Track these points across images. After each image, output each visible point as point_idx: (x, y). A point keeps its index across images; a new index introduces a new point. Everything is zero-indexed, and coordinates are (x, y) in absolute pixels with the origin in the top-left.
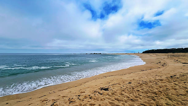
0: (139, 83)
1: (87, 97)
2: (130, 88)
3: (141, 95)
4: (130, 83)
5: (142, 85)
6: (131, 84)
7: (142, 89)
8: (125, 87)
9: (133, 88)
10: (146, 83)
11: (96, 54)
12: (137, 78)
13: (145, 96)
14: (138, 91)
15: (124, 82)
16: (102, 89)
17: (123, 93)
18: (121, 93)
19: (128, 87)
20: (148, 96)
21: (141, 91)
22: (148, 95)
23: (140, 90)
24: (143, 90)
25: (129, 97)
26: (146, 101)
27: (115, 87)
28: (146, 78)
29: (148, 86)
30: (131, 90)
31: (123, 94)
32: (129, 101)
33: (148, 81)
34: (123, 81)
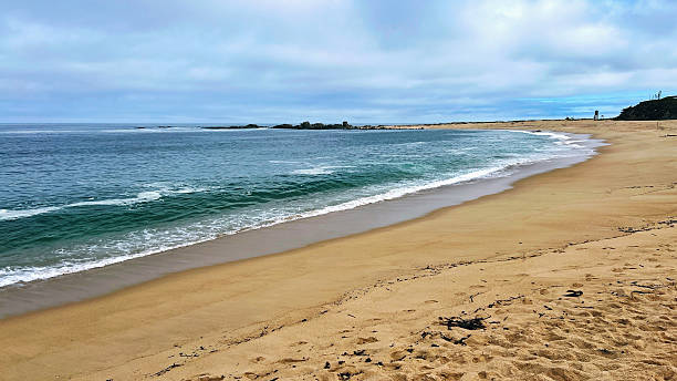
0: (620, 294)
1: (402, 355)
2: (586, 315)
3: (639, 338)
4: (575, 294)
5: (637, 300)
6: (581, 299)
7: (636, 315)
8: (558, 314)
9: (595, 314)
10: (654, 292)
11: (318, 126)
12: (603, 272)
13: (656, 337)
14: (624, 322)
15: (542, 292)
16: (450, 324)
17: (558, 332)
18: (553, 334)
19: (574, 310)
20: (669, 338)
21: (633, 322)
22: (667, 334)
23: (630, 319)
24: (641, 318)
25: (589, 346)
26: (663, 352)
27: (510, 315)
28: (650, 267)
29: (664, 303)
30: (588, 322)
31: (561, 338)
32: (594, 358)
33: (661, 280)
34: (536, 287)
